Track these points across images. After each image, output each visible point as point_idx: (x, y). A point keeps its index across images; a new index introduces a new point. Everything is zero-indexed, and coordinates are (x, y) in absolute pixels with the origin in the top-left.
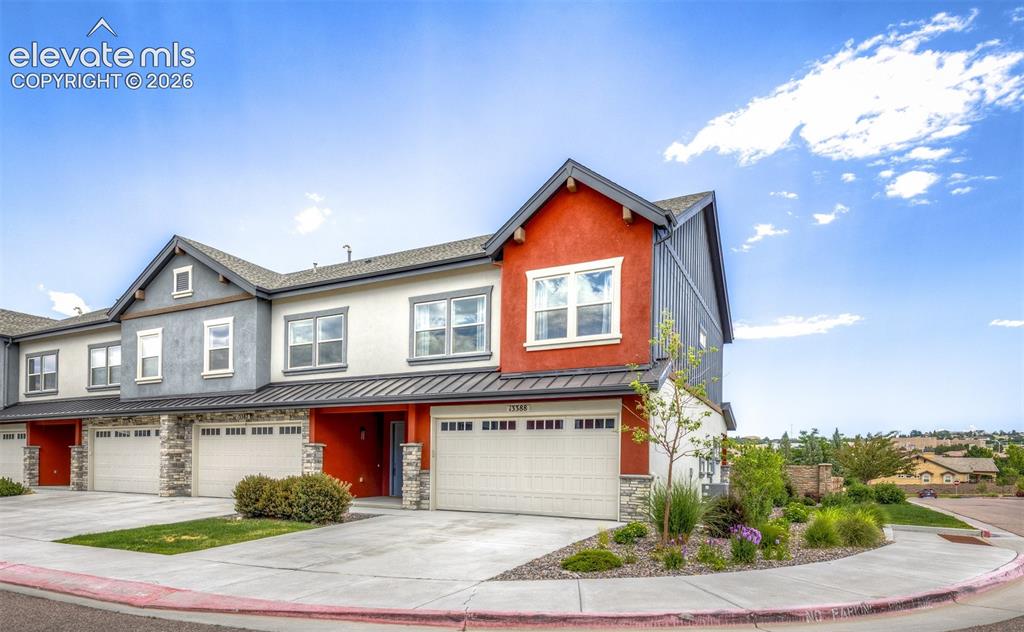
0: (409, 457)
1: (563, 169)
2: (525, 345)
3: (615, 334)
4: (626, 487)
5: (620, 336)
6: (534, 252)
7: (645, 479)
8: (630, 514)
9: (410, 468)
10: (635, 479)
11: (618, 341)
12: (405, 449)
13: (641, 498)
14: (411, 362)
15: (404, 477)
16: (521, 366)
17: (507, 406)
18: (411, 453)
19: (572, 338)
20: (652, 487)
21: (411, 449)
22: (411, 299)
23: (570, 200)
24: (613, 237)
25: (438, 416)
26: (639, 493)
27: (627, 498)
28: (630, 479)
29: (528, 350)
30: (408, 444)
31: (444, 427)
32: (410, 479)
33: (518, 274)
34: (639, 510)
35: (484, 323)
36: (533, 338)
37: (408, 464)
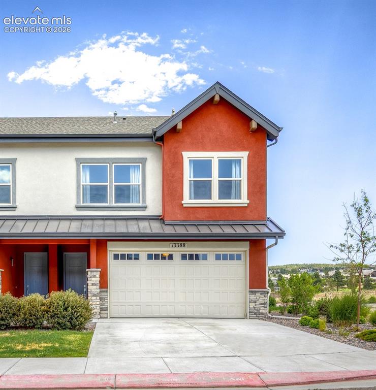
0: (93, 279)
1: (213, 88)
2: (183, 202)
3: (244, 200)
4: (253, 297)
5: (248, 202)
6: (187, 140)
7: (265, 292)
8: (255, 314)
9: (95, 287)
10: (258, 292)
11: (246, 205)
12: (89, 273)
13: (262, 304)
14: (78, 208)
15: (89, 295)
16: (179, 216)
17: (171, 244)
18: (95, 276)
19: (215, 200)
20: (268, 297)
21: (95, 273)
22: (77, 160)
23: (213, 109)
24: (242, 138)
25: (113, 249)
26: (261, 301)
27: (254, 304)
28: (256, 292)
29: (184, 206)
30: (91, 269)
31: (116, 257)
32: (95, 295)
33: (176, 153)
34: (261, 311)
35: (140, 183)
36: (188, 198)
37: (93, 284)
